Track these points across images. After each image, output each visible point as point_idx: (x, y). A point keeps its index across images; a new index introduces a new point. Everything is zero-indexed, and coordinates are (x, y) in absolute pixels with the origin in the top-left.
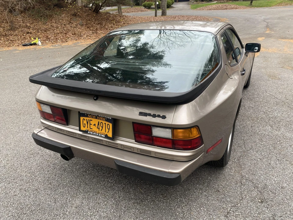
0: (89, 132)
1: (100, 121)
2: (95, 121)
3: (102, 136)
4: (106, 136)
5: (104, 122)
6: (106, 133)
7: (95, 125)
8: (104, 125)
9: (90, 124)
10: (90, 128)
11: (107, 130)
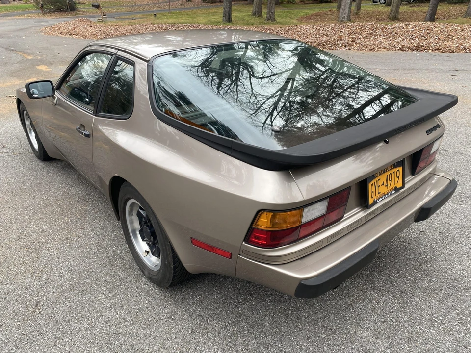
0: (378, 201)
1: (388, 173)
2: (383, 178)
3: (392, 192)
4: (397, 190)
5: (392, 171)
6: (396, 185)
7: (383, 184)
8: (393, 175)
9: (379, 186)
10: (379, 193)
11: (396, 179)
